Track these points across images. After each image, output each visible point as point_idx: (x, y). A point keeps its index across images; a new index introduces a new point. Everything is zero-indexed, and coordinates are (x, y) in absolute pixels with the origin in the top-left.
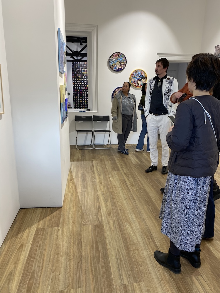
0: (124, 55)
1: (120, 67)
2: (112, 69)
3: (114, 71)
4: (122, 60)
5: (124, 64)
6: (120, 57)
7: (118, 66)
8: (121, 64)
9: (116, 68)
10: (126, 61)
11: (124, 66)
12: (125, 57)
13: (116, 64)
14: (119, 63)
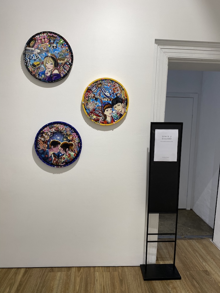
0: (65, 41)
1: (56, 72)
2: (34, 76)
3: (40, 80)
4: (61, 52)
5: (66, 63)
6: (55, 45)
7: (49, 67)
8: (58, 64)
9: (43, 73)
10: (72, 56)
11: (67, 68)
12: (67, 43)
13: (43, 63)
14: (51, 60)
